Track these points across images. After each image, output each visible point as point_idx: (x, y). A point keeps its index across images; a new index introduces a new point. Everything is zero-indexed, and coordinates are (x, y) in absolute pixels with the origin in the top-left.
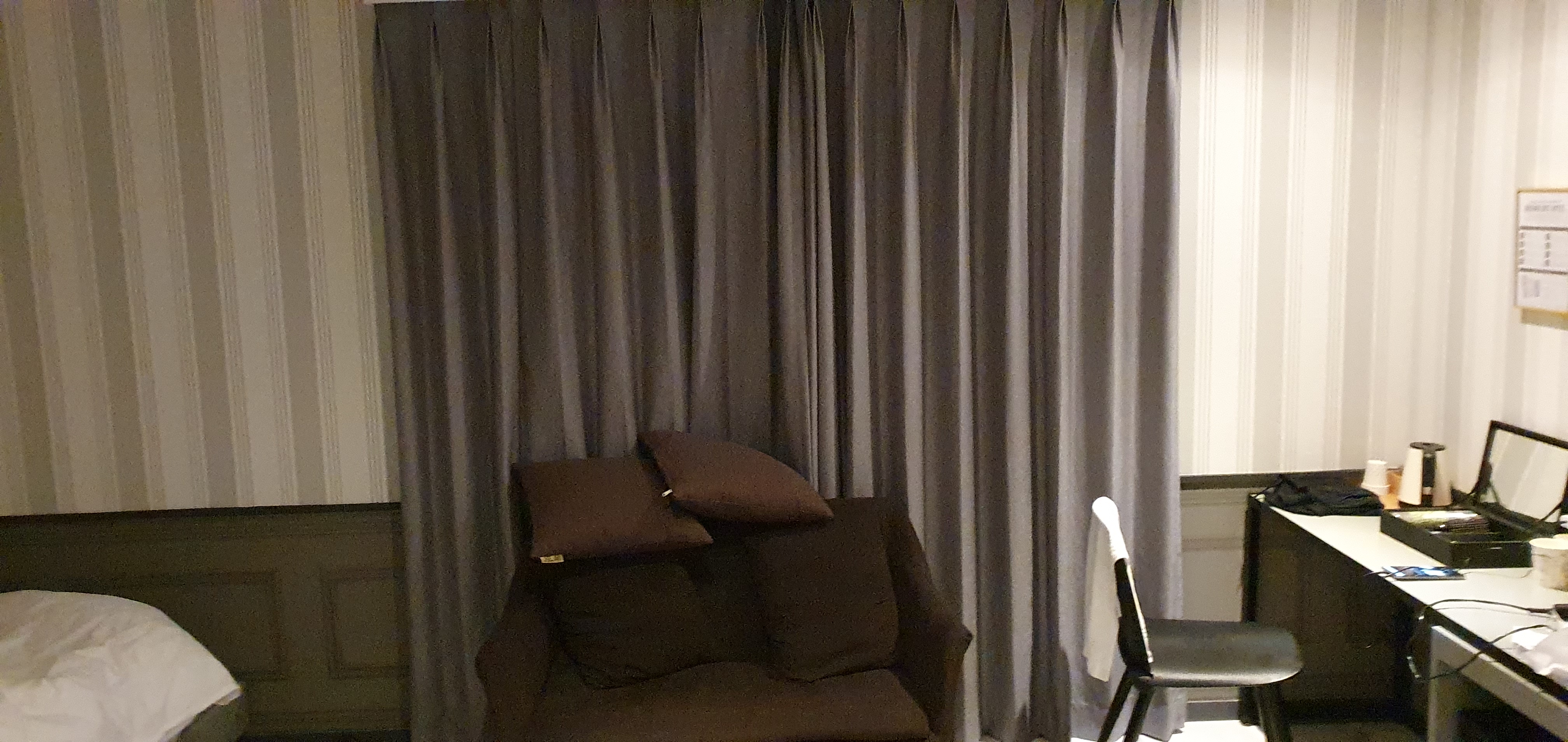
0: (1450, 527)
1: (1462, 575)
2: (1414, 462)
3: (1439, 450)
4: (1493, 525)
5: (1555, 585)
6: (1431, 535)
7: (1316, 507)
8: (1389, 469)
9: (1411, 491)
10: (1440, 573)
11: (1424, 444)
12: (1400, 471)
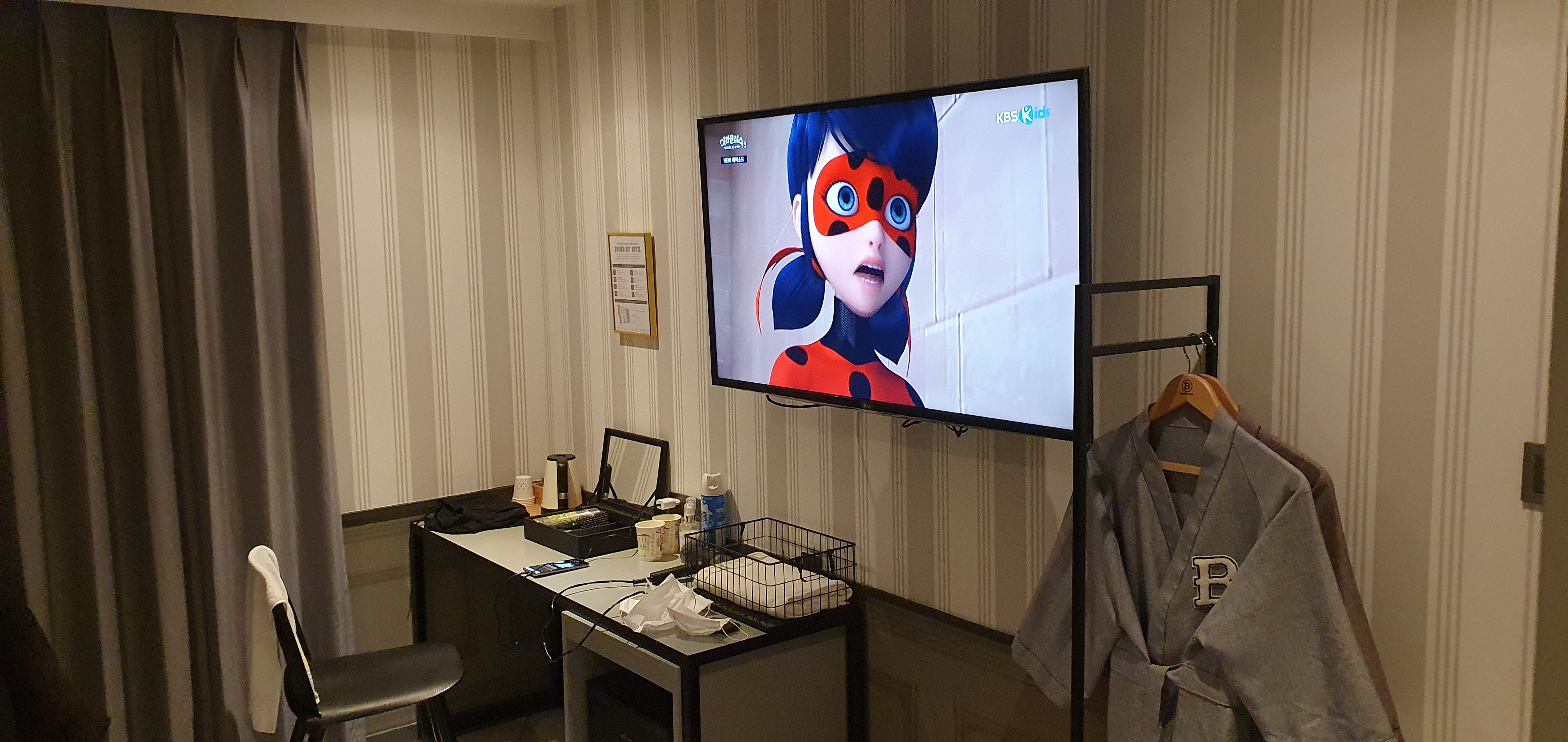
0: (580, 524)
1: (587, 563)
2: (551, 470)
3: (569, 459)
4: (612, 517)
5: (654, 558)
6: (564, 533)
7: (471, 525)
8: (533, 483)
9: (551, 500)
10: (569, 565)
11: (558, 455)
12: (541, 483)
